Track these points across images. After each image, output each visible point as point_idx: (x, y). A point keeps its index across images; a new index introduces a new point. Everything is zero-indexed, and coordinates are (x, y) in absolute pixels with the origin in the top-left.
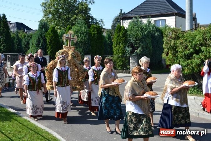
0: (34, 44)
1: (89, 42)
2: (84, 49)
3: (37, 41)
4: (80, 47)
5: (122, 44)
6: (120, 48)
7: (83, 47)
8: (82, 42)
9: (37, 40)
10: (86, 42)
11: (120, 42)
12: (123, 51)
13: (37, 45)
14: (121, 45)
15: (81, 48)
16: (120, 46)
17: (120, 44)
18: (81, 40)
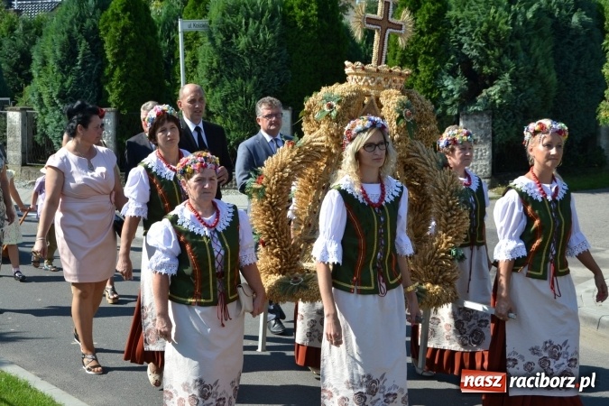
0: (51, 61)
1: (285, 51)
2: (261, 83)
3: (62, 50)
4: (246, 76)
5: (426, 62)
6: (415, 78)
7: (259, 76)
8: (253, 51)
9: (62, 43)
10: (271, 51)
11: (416, 55)
12: (431, 91)
13: (63, 67)
14: (421, 68)
15: (250, 78)
16: (417, 72)
17: (415, 63)
18: (247, 46)
